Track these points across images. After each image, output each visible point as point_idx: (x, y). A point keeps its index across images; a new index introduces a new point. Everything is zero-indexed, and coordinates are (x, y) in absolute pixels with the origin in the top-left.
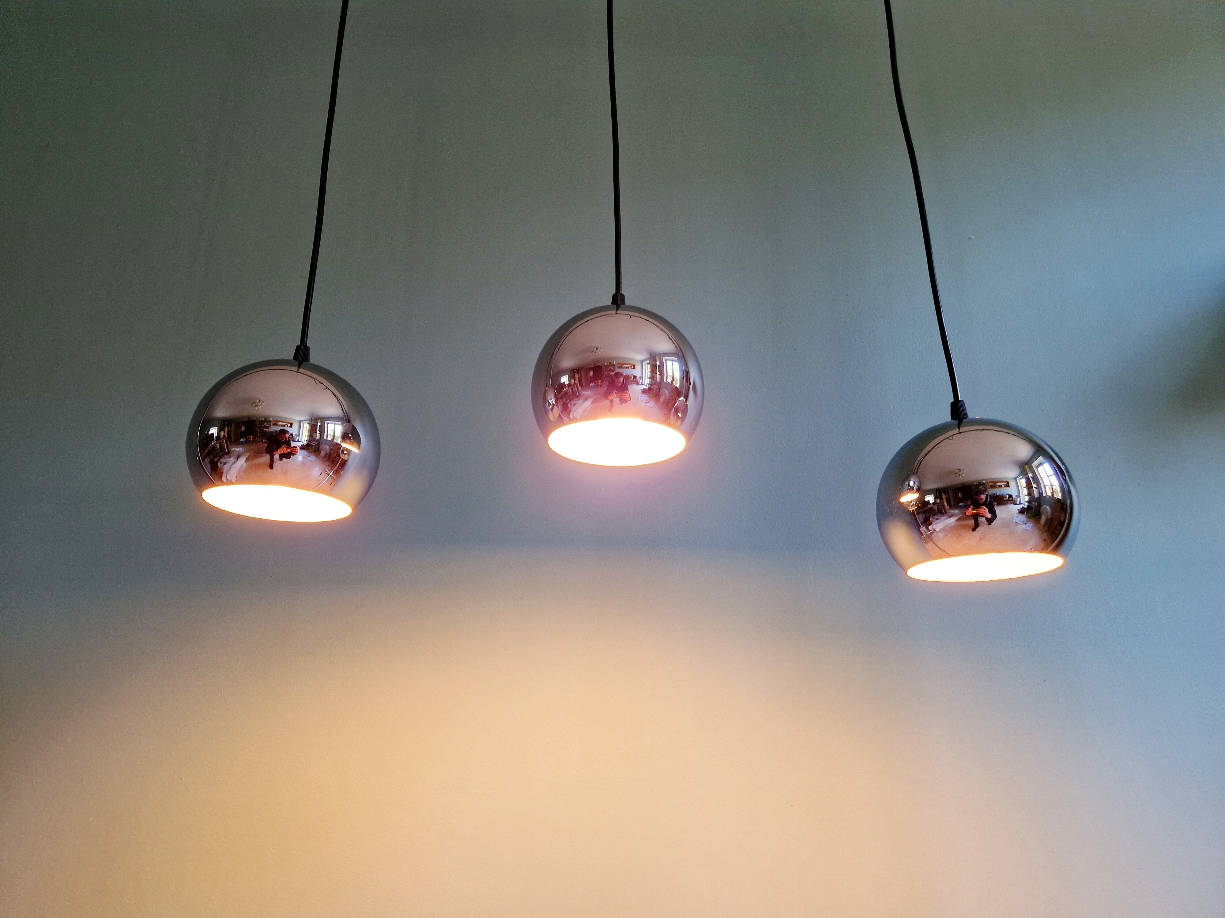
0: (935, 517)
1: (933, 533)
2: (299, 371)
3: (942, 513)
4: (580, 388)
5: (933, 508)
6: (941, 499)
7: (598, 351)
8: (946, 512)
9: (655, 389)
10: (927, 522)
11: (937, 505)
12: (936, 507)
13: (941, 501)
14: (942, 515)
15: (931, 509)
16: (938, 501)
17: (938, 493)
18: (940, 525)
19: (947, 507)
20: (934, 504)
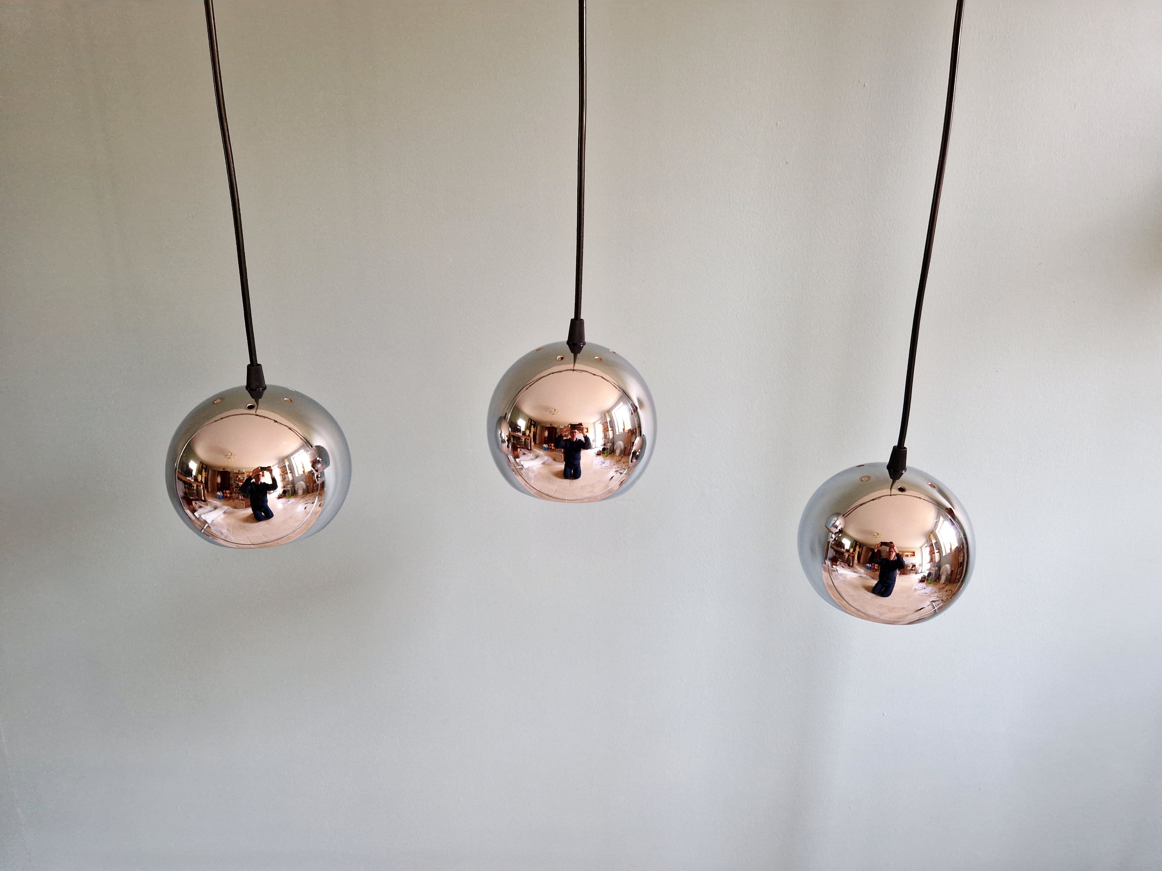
0: (842, 563)
1: (834, 571)
2: (257, 414)
3: (849, 565)
4: (533, 444)
5: (845, 554)
6: (854, 550)
7: (556, 413)
8: (852, 566)
9: (609, 447)
10: (834, 561)
11: (849, 554)
12: (847, 555)
13: (854, 552)
14: (849, 567)
15: (842, 553)
16: (852, 550)
17: (855, 543)
18: (843, 572)
19: (856, 561)
20: (848, 551)
